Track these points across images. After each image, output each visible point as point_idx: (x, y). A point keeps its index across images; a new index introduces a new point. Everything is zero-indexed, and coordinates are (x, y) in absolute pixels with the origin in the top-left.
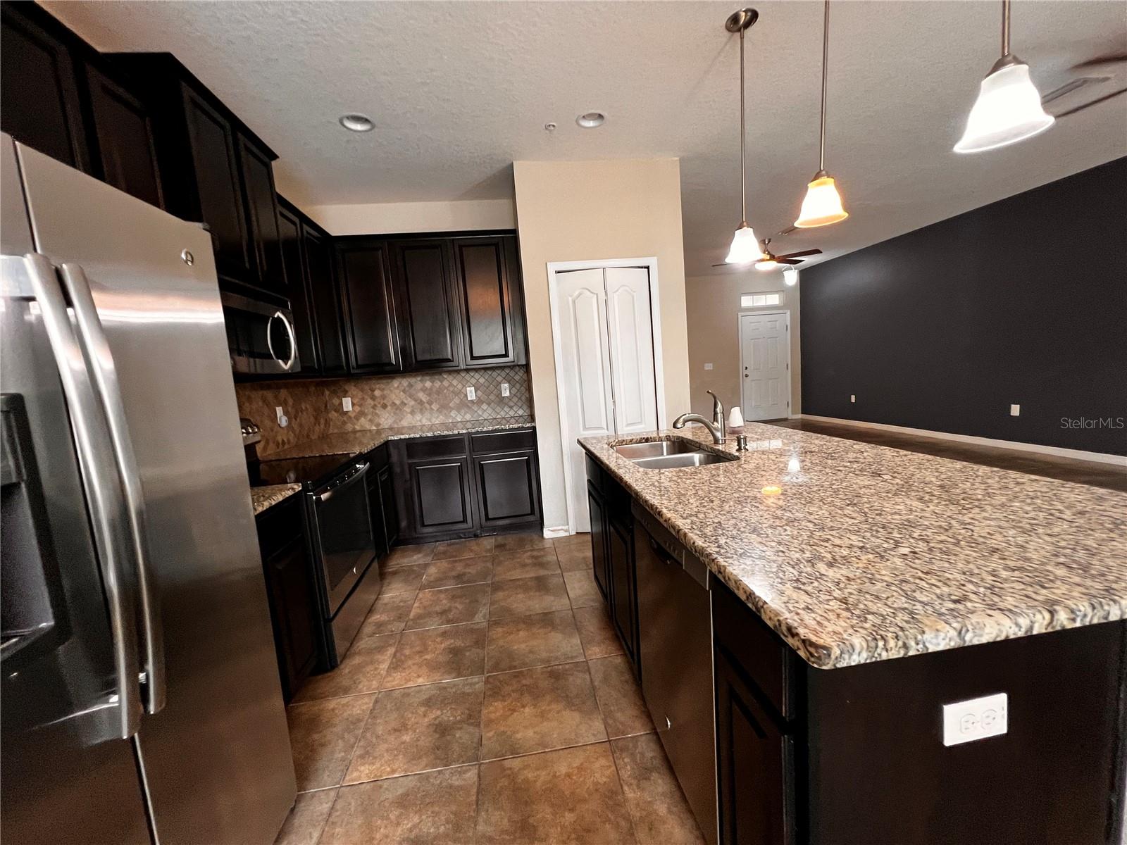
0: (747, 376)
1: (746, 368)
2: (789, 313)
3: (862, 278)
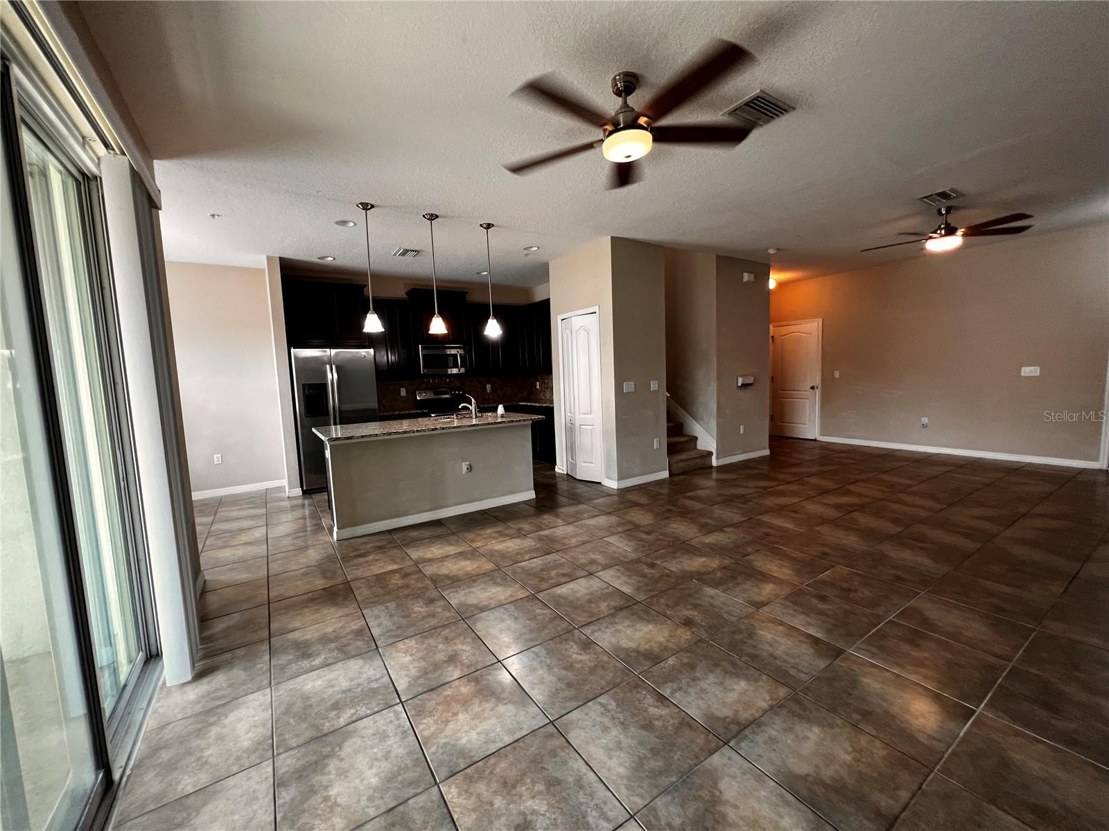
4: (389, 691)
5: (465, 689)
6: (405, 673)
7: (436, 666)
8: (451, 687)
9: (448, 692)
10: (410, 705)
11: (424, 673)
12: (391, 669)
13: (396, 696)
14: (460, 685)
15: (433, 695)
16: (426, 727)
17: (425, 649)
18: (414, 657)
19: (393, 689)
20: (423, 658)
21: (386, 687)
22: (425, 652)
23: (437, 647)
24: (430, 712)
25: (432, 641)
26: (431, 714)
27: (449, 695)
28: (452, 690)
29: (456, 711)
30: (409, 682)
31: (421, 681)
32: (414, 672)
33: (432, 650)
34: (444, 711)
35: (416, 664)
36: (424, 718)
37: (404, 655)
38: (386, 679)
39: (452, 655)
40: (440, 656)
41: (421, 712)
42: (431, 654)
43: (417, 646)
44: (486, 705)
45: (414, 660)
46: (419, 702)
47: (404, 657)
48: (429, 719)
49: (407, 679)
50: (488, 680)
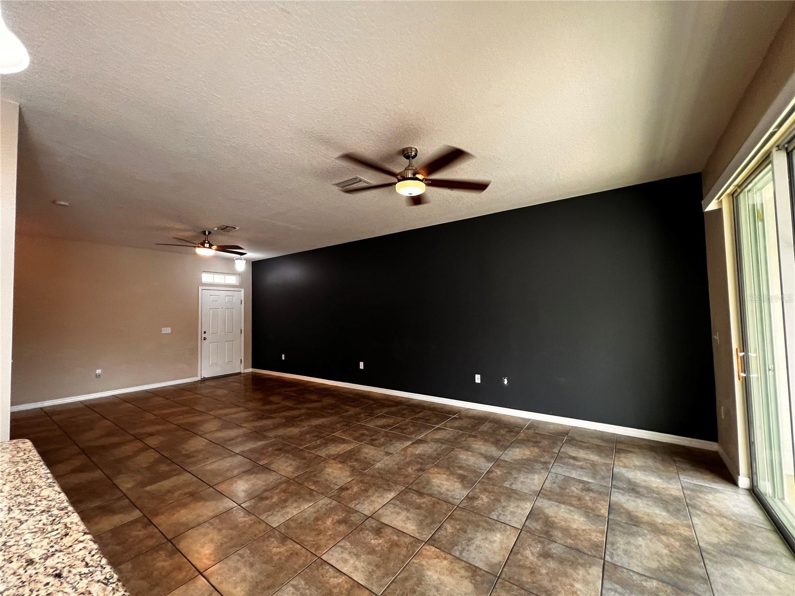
0: (205, 339)
1: (205, 332)
2: (243, 291)
3: (292, 274)
4: (608, 574)
5: (558, 534)
6: (588, 576)
7: (562, 561)
8: (565, 542)
9: (569, 541)
10: (599, 555)
11: (574, 564)
12: (598, 590)
13: (605, 567)
14: (559, 538)
15: (580, 547)
16: (598, 538)
17: (557, 580)
18: (572, 582)
19: (605, 573)
20: (566, 575)
21: (610, 579)
22: (560, 578)
23: (547, 574)
24: (589, 541)
25: (546, 583)
26: (590, 540)
27: (571, 539)
28: (566, 540)
29: (575, 531)
30: (590, 567)
31: (581, 561)
32: (581, 572)
33: (553, 575)
34: (581, 535)
35: (575, 576)
36: (595, 541)
37: (579, 593)
38: (607, 585)
39: (544, 558)
40: (552, 564)
41: (596, 546)
42: (556, 571)
43: (561, 589)
44: (556, 520)
45: (574, 580)
46: (592, 551)
47: (580, 590)
48: (593, 539)
49: (590, 571)
50: (541, 528)
